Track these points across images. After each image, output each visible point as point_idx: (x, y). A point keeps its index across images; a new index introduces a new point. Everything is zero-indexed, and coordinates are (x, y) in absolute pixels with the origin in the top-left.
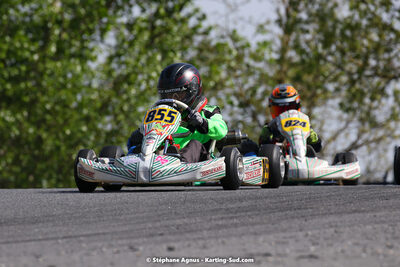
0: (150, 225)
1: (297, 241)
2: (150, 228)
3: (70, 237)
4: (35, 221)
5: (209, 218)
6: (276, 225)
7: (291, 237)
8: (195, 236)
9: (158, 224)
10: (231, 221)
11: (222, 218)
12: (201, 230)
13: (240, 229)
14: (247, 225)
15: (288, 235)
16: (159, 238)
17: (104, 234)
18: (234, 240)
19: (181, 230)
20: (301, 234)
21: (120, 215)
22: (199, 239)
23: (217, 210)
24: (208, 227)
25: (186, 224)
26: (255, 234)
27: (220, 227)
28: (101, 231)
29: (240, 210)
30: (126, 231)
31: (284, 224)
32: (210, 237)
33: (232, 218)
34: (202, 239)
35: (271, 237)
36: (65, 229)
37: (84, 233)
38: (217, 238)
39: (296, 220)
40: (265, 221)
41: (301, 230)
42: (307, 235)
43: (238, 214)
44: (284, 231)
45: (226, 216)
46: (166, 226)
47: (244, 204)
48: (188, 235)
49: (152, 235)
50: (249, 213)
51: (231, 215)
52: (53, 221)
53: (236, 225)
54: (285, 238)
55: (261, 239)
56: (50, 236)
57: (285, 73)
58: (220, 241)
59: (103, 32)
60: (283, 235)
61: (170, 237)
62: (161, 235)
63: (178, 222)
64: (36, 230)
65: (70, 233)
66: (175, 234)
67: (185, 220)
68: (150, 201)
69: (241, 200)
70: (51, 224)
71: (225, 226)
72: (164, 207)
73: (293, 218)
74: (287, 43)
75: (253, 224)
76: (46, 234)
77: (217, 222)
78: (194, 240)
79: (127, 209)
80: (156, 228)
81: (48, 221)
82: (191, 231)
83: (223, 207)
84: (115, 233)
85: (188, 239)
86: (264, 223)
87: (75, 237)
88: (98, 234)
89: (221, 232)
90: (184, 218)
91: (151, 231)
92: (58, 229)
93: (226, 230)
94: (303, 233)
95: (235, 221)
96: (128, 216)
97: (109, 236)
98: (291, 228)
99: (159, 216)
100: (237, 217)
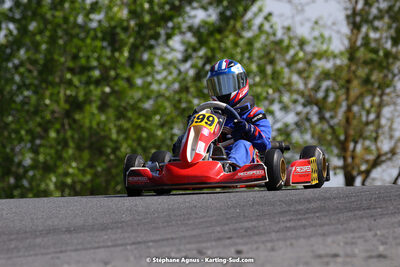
0: (218, 229)
1: (366, 241)
2: (219, 232)
3: (139, 243)
4: (104, 228)
5: (277, 220)
6: (345, 226)
7: (359, 238)
8: (264, 238)
9: (227, 228)
10: (300, 223)
11: (290, 220)
12: (269, 233)
13: (309, 231)
14: (315, 226)
15: (357, 235)
16: (228, 242)
17: (172, 239)
18: (302, 241)
19: (250, 233)
20: (369, 234)
21: (189, 219)
22: (267, 241)
23: (285, 212)
24: (276, 229)
25: (255, 227)
26: (324, 235)
27: (288, 229)
28: (169, 236)
29: (307, 211)
30: (194, 236)
31: (353, 224)
32: (278, 240)
33: (300, 219)
34: (272, 241)
35: (340, 237)
36: (134, 234)
37: (153, 238)
38: (285, 240)
39: (365, 220)
40: (333, 222)
41: (370, 230)
42: (376, 235)
43: (306, 216)
44: (353, 231)
45: (294, 218)
46: (235, 230)
47: (313, 205)
48: (256, 238)
49: (220, 239)
50: (317, 215)
51: (300, 217)
52: (122, 227)
53: (304, 227)
54: (353, 238)
55: (329, 240)
56: (120, 242)
57: (354, 72)
58: (288, 243)
59: (169, 37)
60: (352, 235)
61: (238, 241)
62: (230, 238)
63: (246, 225)
64: (106, 237)
65: (139, 239)
66: (243, 237)
67: (254, 223)
68: (218, 205)
69: (309, 201)
70: (119, 231)
71: (294, 228)
72: (232, 210)
73: (362, 217)
74: (355, 42)
75: (322, 225)
76: (116, 240)
77: (285, 224)
78: (263, 242)
79: (196, 214)
80: (224, 232)
81: (118, 228)
82: (259, 234)
83: (292, 208)
84: (185, 237)
85: (256, 242)
86: (332, 224)
87: (145, 242)
88: (167, 239)
89: (289, 234)
90: (252, 221)
91: (220, 235)
92: (126, 235)
93: (294, 232)
94: (372, 233)
95: (304, 222)
96: (197, 221)
97: (177, 241)
98: (360, 228)
99: (227, 219)
100: (305, 219)
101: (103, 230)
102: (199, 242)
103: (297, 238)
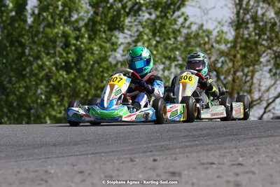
0: (145, 146)
1: (232, 155)
3: (96, 153)
4: (76, 144)
5: (181, 141)
6: (221, 145)
7: (228, 153)
8: (171, 152)
9: (150, 145)
10: (194, 143)
11: (189, 141)
12: (175, 149)
13: (199, 148)
14: (203, 145)
15: (227, 151)
16: (149, 154)
17: (117, 151)
18: (194, 154)
19: (163, 149)
21: (128, 139)
22: (173, 154)
23: (187, 136)
24: (180, 146)
25: (167, 145)
26: (208, 150)
27: (187, 146)
28: (115, 150)
29: (200, 136)
30: (130, 150)
31: (226, 145)
32: (180, 153)
33: (195, 141)
34: (176, 154)
35: (217, 152)
36: (94, 148)
38: (184, 153)
39: (234, 142)
41: (236, 148)
42: (239, 151)
43: (199, 138)
44: (225, 149)
45: (192, 140)
46: (155, 146)
47: (204, 132)
48: (167, 152)
49: (145, 152)
50: (206, 138)
51: (195, 139)
53: (197, 145)
54: (225, 153)
55: (210, 154)
56: (84, 153)
58: (185, 155)
60: (224, 151)
61: (156, 153)
62: (151, 151)
63: (162, 143)
65: (96, 151)
66: (159, 151)
67: (166, 143)
68: (147, 131)
69: (202, 129)
70: (85, 146)
71: (191, 146)
72: (155, 134)
73: (232, 140)
75: (207, 145)
77: (186, 144)
78: (170, 154)
80: (148, 147)
81: (84, 144)
82: (169, 149)
83: (191, 134)
84: (124, 151)
85: (166, 154)
86: (214, 144)
87: (99, 153)
88: (113, 151)
89: (187, 149)
90: (166, 141)
91: (146, 149)
92: (89, 148)
93: (190, 149)
94: (237, 150)
95: (197, 142)
96: (133, 140)
97: (119, 153)
98: (230, 146)
99: (151, 140)
100: (198, 141)
101: (75, 145)
102: (132, 154)
103: (191, 152)
